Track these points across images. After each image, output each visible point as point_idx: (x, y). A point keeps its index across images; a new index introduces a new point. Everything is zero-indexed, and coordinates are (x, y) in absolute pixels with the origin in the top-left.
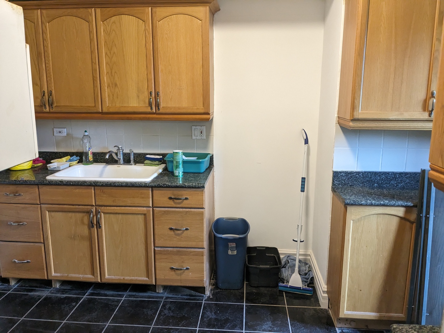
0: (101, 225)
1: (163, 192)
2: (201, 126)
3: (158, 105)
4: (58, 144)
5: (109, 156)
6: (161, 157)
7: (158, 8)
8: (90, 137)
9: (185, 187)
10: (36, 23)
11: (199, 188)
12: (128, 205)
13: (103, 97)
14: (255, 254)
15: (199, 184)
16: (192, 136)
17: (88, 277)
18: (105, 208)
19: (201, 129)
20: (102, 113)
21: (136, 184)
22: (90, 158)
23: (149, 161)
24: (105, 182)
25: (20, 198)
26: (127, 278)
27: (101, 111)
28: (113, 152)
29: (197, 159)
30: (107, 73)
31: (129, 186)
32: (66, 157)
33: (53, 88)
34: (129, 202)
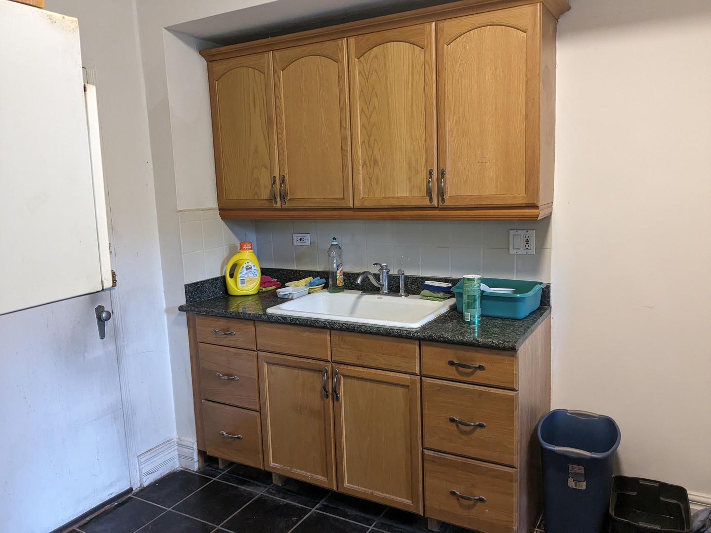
0: (338, 396)
1: (438, 350)
2: (527, 230)
3: (442, 193)
4: (299, 259)
5: (363, 281)
6: (450, 285)
7: (447, 21)
8: (340, 248)
9: (479, 346)
10: (266, 73)
11: (504, 349)
12: (380, 366)
13: (355, 183)
14: (634, 494)
15: (505, 341)
16: (509, 248)
17: (318, 479)
18: (346, 367)
19: (527, 236)
20: (354, 209)
21: (393, 332)
22: (338, 282)
23: (428, 292)
24: (346, 324)
25: (232, 338)
26: (377, 493)
27: (352, 207)
28: (370, 273)
29: (514, 292)
30: (363, 142)
31: (382, 335)
32: (306, 279)
33: (287, 171)
34: (382, 361)
